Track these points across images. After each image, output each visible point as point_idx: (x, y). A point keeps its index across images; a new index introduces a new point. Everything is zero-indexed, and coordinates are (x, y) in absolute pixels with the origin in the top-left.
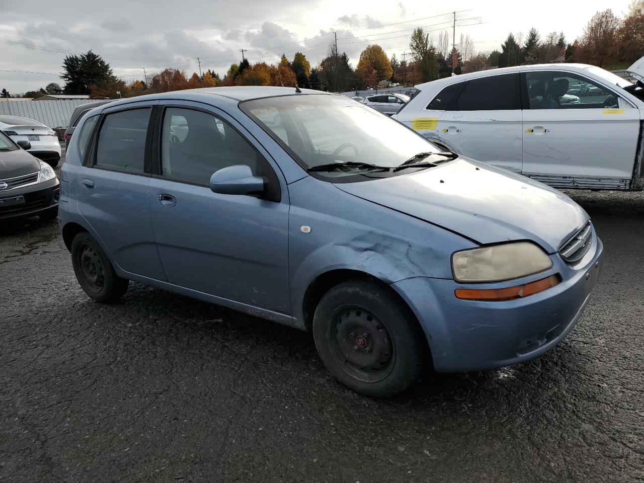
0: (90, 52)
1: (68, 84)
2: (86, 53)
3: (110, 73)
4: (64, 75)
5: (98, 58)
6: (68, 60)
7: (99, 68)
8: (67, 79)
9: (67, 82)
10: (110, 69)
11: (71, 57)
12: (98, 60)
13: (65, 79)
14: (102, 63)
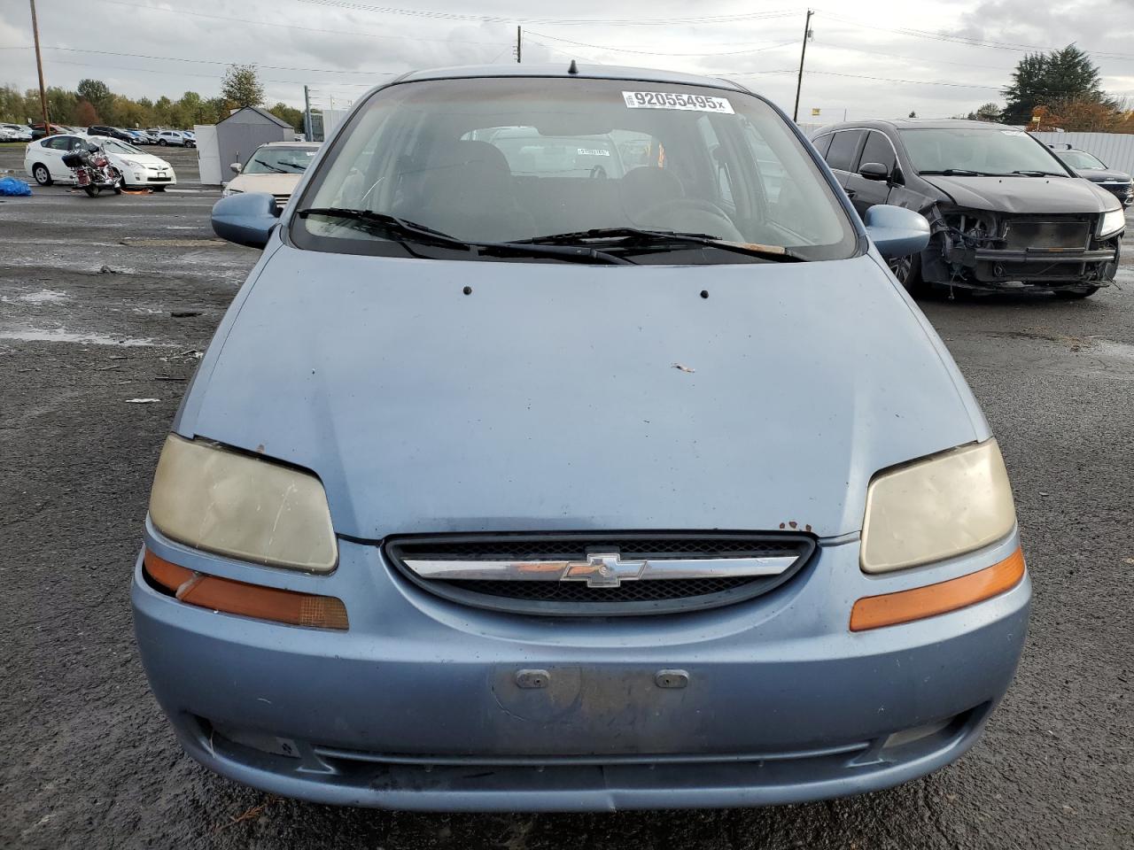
0: (1070, 46)
1: (1010, 105)
2: (1062, 48)
3: (1093, 86)
4: (1009, 90)
5: (1080, 58)
6: (1026, 61)
7: (1077, 76)
8: (1012, 96)
9: (1009, 101)
10: (1096, 78)
11: (1034, 56)
12: (1079, 62)
13: (1009, 97)
14: (1087, 65)
